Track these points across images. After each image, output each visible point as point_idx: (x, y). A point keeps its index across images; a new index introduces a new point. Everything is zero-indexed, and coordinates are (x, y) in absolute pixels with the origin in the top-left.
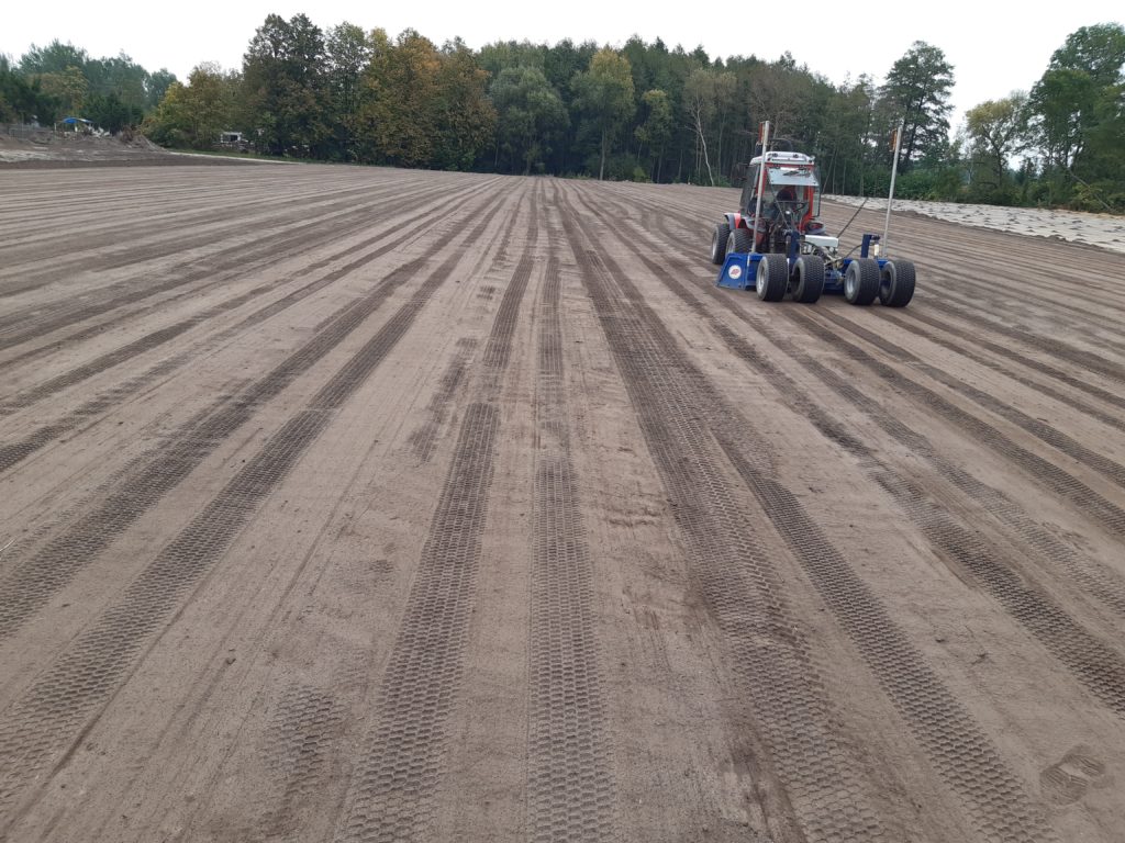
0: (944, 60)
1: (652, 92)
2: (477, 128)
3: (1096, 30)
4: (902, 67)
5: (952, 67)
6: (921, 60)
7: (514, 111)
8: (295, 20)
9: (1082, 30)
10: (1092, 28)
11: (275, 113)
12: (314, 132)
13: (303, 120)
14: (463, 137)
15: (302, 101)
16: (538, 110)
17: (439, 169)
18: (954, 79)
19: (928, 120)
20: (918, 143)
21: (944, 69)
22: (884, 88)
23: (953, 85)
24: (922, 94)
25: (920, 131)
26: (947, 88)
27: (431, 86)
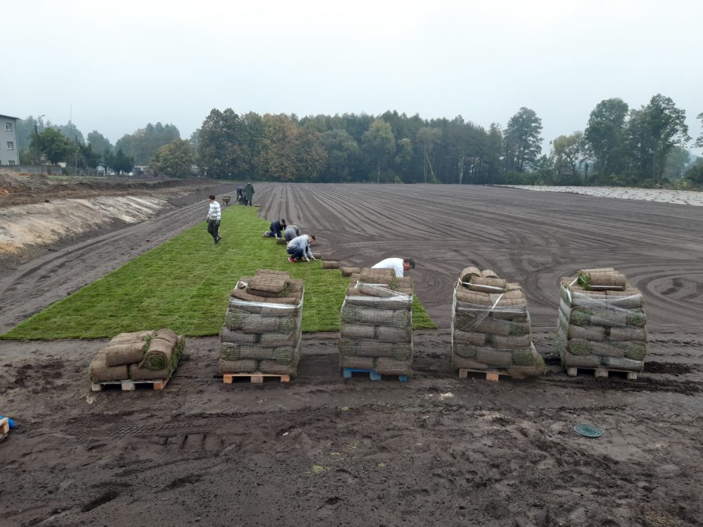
0: (537, 116)
1: (403, 140)
2: (317, 161)
3: (610, 101)
4: (515, 120)
5: (540, 120)
6: (525, 117)
7: (336, 152)
8: (225, 112)
9: (603, 102)
10: (608, 101)
11: (220, 159)
12: (240, 167)
13: (234, 162)
14: (311, 166)
15: (234, 152)
16: (349, 152)
17: (300, 182)
18: (542, 126)
19: (529, 146)
20: (526, 157)
21: (536, 120)
22: (506, 130)
23: (542, 128)
24: (526, 133)
25: (526, 151)
26: (539, 130)
27: (294, 141)
